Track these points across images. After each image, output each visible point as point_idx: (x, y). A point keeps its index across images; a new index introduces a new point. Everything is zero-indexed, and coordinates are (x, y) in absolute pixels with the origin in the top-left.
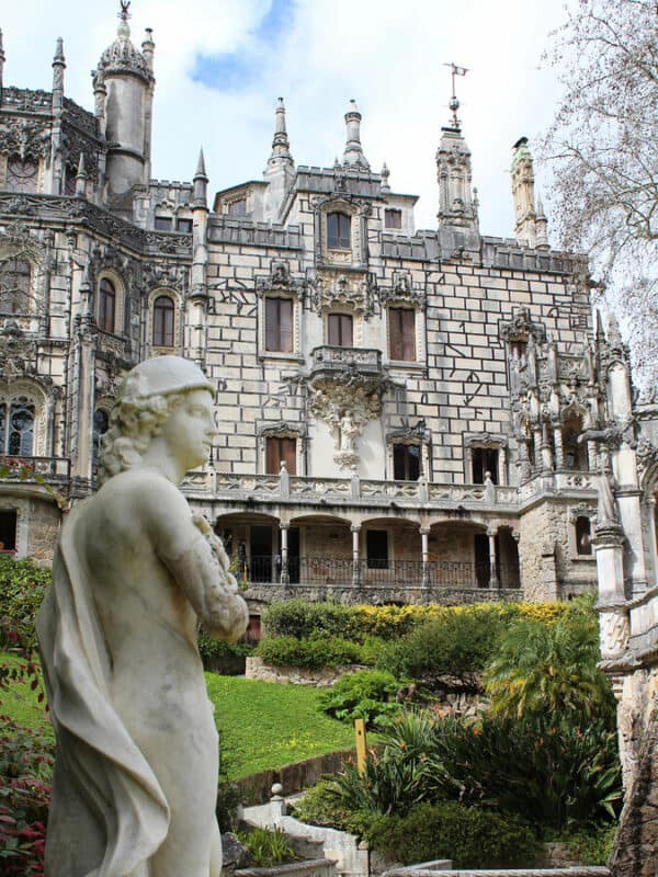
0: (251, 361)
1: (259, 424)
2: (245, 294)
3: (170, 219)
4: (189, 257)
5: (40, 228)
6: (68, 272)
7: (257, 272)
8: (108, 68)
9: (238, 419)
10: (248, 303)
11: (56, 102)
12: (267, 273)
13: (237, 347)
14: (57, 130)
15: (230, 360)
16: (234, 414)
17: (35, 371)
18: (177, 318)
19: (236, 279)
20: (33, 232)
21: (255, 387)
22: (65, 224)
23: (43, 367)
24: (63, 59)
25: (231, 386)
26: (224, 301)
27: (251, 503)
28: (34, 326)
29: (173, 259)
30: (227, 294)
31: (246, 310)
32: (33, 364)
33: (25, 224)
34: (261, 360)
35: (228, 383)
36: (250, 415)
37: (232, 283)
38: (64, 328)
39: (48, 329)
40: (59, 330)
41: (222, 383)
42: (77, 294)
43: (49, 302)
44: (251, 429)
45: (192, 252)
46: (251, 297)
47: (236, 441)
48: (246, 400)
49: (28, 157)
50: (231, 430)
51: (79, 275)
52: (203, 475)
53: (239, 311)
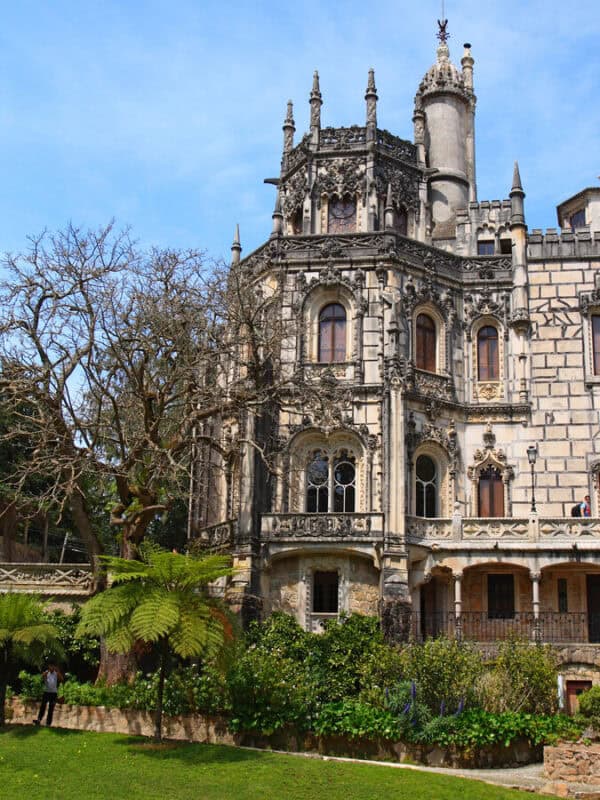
0: (579, 388)
1: (592, 458)
2: (570, 314)
3: (492, 242)
4: (509, 280)
5: (351, 269)
6: (379, 312)
7: (581, 288)
8: (426, 92)
9: (568, 454)
10: (572, 324)
11: (369, 136)
12: (591, 287)
13: (564, 374)
14: (370, 164)
15: (557, 389)
16: (562, 449)
17: (351, 421)
18: (501, 348)
19: (559, 299)
20: (345, 274)
21: (583, 417)
22: (375, 261)
23: (359, 417)
24: (375, 91)
25: (560, 418)
26: (547, 324)
27: (575, 552)
28: (350, 371)
29: (493, 284)
30: (550, 316)
31: (570, 331)
32: (350, 414)
33: (336, 267)
34: (589, 386)
35: (556, 415)
36: (581, 449)
37: (555, 304)
38: (378, 372)
39: (362, 375)
40: (373, 375)
41: (550, 416)
42: (386, 334)
43: (362, 346)
44: (581, 465)
45: (512, 274)
46: (575, 317)
47: (564, 480)
48: (576, 432)
49: (346, 198)
50: (561, 468)
51: (389, 314)
52: (525, 522)
53: (563, 334)
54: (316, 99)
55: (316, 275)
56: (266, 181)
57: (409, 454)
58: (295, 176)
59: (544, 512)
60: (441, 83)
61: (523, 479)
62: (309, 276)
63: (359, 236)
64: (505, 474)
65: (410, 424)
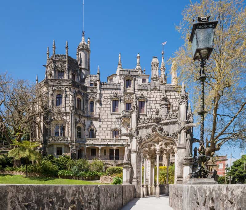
0: (110, 114)
1: (111, 128)
2: (108, 100)
3: (93, 84)
4: (96, 92)
5: (63, 87)
6: (69, 96)
7: (111, 94)
8: (80, 48)
9: (107, 127)
10: (109, 102)
11: (67, 57)
12: (113, 94)
13: (107, 112)
14: (67, 64)
15: (105, 114)
16: (106, 126)
17: (64, 119)
18: (94, 106)
19: (106, 96)
20: (61, 88)
21: (110, 120)
22: (68, 86)
23: (65, 118)
24: (68, 46)
25: (106, 120)
26: (104, 101)
27: (108, 145)
28: (63, 109)
29: (93, 93)
30: (104, 100)
31: (108, 103)
32: (63, 117)
33: (60, 87)
34: (112, 114)
35: (105, 119)
36: (109, 126)
37: (105, 97)
38: (69, 109)
39: (66, 109)
40: (68, 110)
41: (104, 119)
42: (71, 102)
43: (66, 103)
44: (109, 129)
45: (97, 91)
46: (109, 100)
47: (106, 132)
48: (109, 123)
49: (62, 71)
50: (105, 129)
51: (71, 97)
52: (98, 139)
53: (107, 103)
54: (54, 47)
55: (55, 88)
56: (43, 66)
57: (76, 126)
58: (50, 65)
59: (102, 137)
60: (83, 47)
61: (98, 131)
62: (54, 88)
63: (65, 80)
64: (95, 130)
65: (76, 119)
